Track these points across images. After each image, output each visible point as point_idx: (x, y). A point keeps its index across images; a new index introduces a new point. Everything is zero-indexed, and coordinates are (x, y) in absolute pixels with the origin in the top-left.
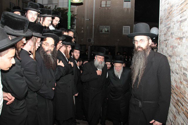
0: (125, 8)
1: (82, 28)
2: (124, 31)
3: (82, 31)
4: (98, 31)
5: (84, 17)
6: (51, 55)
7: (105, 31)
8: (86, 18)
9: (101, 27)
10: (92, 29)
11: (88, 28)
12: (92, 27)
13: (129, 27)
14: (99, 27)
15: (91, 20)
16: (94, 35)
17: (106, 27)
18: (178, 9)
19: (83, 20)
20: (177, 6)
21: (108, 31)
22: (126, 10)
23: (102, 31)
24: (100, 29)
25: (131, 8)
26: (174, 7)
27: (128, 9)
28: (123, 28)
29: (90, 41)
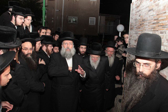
0: (91, 1)
1: (53, 18)
2: (90, 21)
3: (53, 21)
4: (67, 21)
5: (54, 8)
6: (31, 57)
7: (74, 21)
8: (56, 9)
9: (70, 18)
10: (61, 19)
11: (57, 18)
12: (62, 17)
13: (95, 18)
14: (67, 17)
15: (60, 11)
16: (63, 24)
17: (74, 18)
18: (150, 26)
19: (53, 11)
20: (149, 23)
21: (76, 21)
22: (92, 3)
23: (70, 21)
24: (69, 19)
25: (97, 1)
26: (145, 22)
27: (94, 2)
28: (90, 19)
29: (60, 30)
